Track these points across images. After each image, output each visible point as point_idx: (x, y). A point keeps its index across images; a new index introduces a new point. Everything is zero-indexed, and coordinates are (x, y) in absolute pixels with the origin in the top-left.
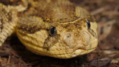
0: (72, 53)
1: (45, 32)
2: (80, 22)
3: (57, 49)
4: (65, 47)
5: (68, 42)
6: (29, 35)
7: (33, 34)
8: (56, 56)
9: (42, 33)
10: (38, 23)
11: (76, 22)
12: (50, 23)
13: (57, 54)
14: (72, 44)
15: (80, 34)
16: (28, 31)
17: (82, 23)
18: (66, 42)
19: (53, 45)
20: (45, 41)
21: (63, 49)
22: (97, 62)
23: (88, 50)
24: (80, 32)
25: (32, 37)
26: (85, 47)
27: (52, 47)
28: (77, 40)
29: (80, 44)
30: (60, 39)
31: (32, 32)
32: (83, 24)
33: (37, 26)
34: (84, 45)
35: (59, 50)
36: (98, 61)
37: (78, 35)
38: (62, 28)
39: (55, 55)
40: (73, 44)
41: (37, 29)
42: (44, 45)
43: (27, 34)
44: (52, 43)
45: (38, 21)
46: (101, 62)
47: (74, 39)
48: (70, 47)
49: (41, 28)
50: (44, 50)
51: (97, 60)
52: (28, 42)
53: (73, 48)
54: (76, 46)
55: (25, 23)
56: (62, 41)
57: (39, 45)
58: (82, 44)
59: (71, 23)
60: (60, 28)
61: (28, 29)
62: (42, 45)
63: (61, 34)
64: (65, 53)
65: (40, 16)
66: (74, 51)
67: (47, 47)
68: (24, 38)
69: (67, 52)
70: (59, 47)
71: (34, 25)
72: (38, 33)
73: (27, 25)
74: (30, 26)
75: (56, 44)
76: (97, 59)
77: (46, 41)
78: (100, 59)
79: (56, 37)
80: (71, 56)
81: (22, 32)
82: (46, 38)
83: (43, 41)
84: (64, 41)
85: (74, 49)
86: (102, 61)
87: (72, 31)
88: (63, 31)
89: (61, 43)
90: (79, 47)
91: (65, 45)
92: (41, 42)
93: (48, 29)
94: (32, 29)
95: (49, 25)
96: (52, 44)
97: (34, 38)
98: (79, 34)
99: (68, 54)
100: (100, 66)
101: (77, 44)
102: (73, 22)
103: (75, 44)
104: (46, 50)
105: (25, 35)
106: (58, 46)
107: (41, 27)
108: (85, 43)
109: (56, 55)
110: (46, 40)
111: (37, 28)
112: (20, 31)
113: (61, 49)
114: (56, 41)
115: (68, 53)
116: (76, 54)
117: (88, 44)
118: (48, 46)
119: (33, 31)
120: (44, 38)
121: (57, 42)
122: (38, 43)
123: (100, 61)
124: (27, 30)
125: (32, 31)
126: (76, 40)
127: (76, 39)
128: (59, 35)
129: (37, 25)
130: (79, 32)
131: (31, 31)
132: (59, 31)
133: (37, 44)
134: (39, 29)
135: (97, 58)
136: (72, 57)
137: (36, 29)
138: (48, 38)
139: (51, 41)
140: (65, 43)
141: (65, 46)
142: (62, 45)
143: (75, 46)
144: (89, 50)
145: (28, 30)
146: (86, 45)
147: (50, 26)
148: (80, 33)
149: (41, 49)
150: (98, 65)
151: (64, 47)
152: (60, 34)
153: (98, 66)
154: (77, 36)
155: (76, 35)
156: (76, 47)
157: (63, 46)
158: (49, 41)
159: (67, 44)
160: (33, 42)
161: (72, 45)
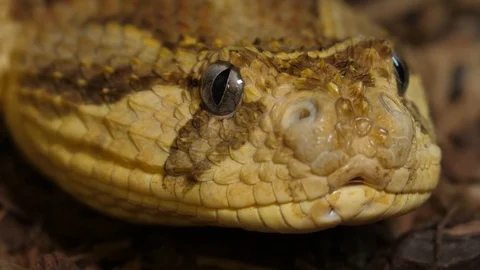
0: (320, 197)
1: (175, 93)
2: (359, 53)
3: (242, 179)
4: (288, 167)
5: (306, 140)
6: (89, 109)
7: (112, 106)
8: (234, 214)
9: (162, 100)
10: (136, 56)
11: (340, 53)
12: (204, 53)
13: (238, 201)
14: (326, 153)
15: (365, 105)
16: (84, 91)
17: (370, 59)
18: (292, 139)
19: (222, 156)
20: (176, 140)
21: (273, 178)
22: (434, 241)
23: (396, 194)
24: (367, 95)
25: (108, 117)
26: (386, 175)
27: (214, 168)
28: (349, 134)
29: (363, 158)
30: (261, 126)
31: (109, 94)
32: (374, 64)
33: (134, 67)
34: (384, 162)
35: (255, 180)
36: (439, 241)
37: (353, 110)
38: (273, 71)
39: (230, 208)
40: (331, 151)
41: (136, 81)
42: (169, 158)
43: (75, 105)
44: (218, 146)
45: (139, 46)
46: (453, 246)
47: (335, 127)
48: (314, 164)
49: (158, 76)
50: (168, 183)
51: (429, 235)
52: (77, 146)
53: (327, 174)
54: (346, 162)
55: (66, 55)
56: (272, 138)
57: (141, 158)
58: (372, 157)
59: (311, 54)
60: (261, 71)
61: (82, 82)
62: (159, 159)
63: (269, 101)
64: (283, 195)
65: (144, 25)
66: (331, 189)
67: (190, 165)
68: (56, 124)
69: (297, 191)
70: (255, 166)
71: (117, 63)
72: (141, 98)
73: (81, 65)
74: (95, 66)
75: (236, 153)
76: (434, 228)
77: (184, 140)
78: (448, 226)
79: (240, 119)
80: (311, 218)
81: (48, 96)
82: (183, 124)
83: (169, 138)
84: (284, 136)
85: (333, 178)
86: (458, 240)
87: (325, 88)
88: (279, 85)
89: (267, 144)
90: (358, 171)
91: (286, 155)
92: (152, 143)
93: (197, 76)
94: (105, 80)
95: (201, 58)
96: (217, 151)
97: (117, 124)
98: (359, 106)
99: (299, 202)
100: (446, 265)
101: (351, 153)
102: (323, 55)
103: (342, 153)
104: (178, 185)
105: (65, 111)
106: (249, 161)
107: (153, 72)
108: (391, 153)
109: (236, 209)
110: (183, 132)
111: (134, 76)
112: (39, 93)
113: (262, 178)
114: (237, 135)
115: (302, 196)
116: (339, 208)
117: (402, 159)
118: (192, 161)
119: (110, 88)
120: (173, 123)
121: (243, 143)
122: (138, 150)
123: (448, 240)
124: (77, 87)
125: (106, 90)
126: (345, 132)
127: (347, 127)
128: (259, 107)
129: (135, 63)
130: (361, 97)
131: (101, 89)
132: (258, 85)
133: (129, 153)
134: (146, 82)
135: (430, 224)
136: (316, 224)
137: (127, 81)
138: (195, 124)
139: (208, 138)
140: (286, 144)
141: (286, 159)
142: (269, 158)
143: (340, 166)
144: (402, 193)
145: (84, 87)
146: (394, 162)
147: (210, 64)
148: (366, 100)
149: (150, 181)
150: (436, 260)
151: (282, 168)
152: (265, 103)
153: (439, 264)
154: (349, 112)
155: (345, 106)
156: (347, 167)
157: (276, 161)
158: (200, 136)
159: (301, 149)
160: (112, 144)
161: (324, 156)
